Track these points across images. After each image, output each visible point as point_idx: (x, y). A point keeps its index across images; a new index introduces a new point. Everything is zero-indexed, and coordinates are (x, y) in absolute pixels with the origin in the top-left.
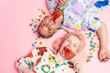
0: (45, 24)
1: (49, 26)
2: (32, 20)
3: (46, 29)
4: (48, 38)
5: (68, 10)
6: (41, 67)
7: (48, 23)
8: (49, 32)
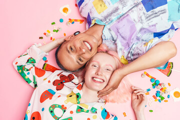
5: (109, 29)
7: (80, 48)
8: (79, 63)
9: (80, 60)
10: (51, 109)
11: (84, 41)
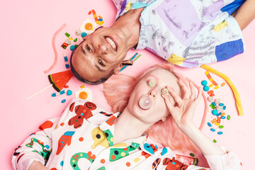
0: (91, 47)
1: (100, 52)
2: (68, 35)
3: (92, 59)
4: (96, 83)
5: (153, 11)
6: (72, 160)
7: (99, 46)
8: (98, 68)
9: (101, 64)
10: (74, 161)
11: (106, 37)
